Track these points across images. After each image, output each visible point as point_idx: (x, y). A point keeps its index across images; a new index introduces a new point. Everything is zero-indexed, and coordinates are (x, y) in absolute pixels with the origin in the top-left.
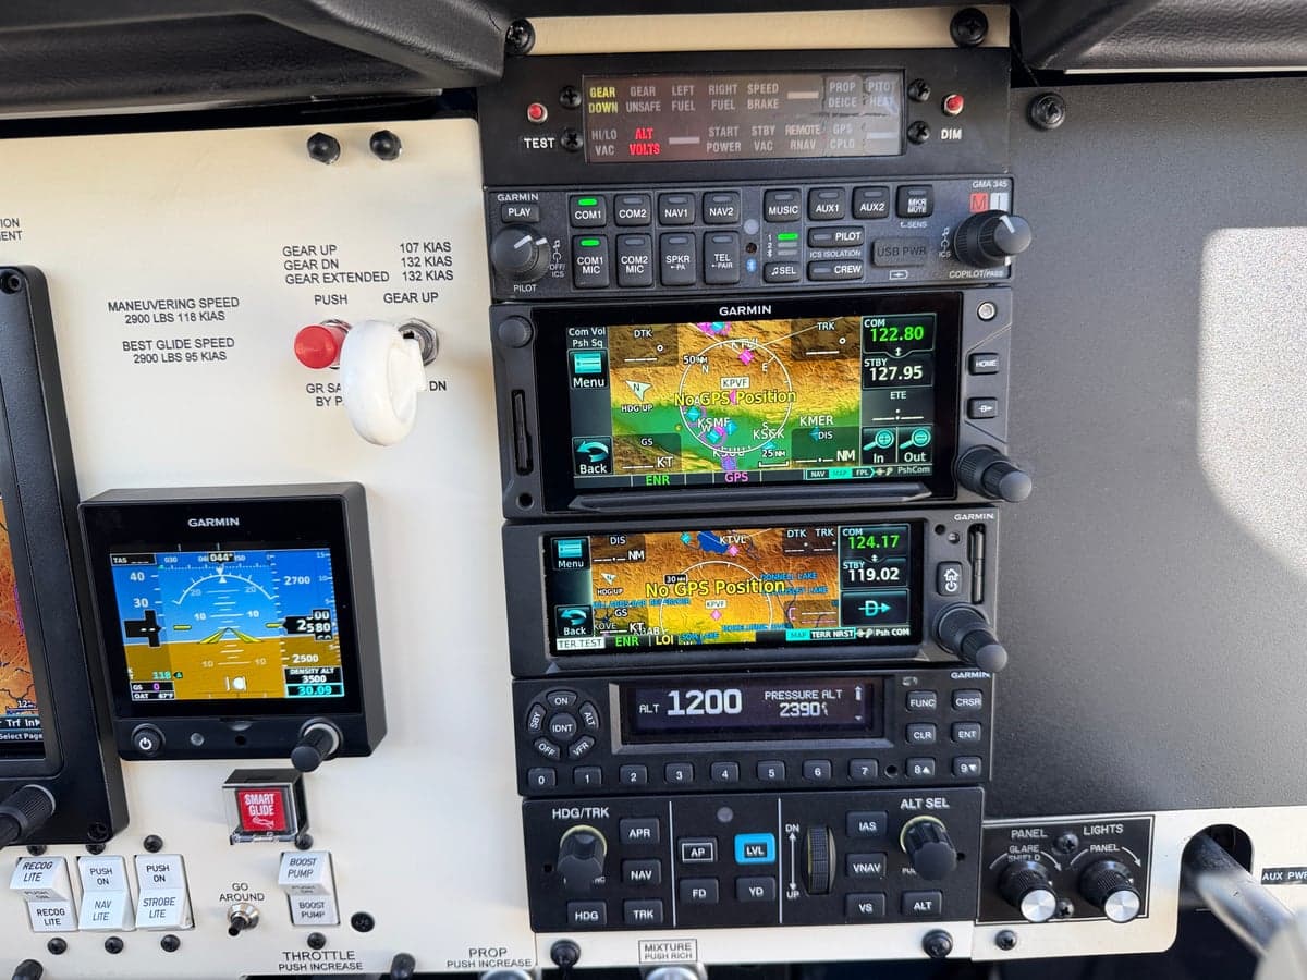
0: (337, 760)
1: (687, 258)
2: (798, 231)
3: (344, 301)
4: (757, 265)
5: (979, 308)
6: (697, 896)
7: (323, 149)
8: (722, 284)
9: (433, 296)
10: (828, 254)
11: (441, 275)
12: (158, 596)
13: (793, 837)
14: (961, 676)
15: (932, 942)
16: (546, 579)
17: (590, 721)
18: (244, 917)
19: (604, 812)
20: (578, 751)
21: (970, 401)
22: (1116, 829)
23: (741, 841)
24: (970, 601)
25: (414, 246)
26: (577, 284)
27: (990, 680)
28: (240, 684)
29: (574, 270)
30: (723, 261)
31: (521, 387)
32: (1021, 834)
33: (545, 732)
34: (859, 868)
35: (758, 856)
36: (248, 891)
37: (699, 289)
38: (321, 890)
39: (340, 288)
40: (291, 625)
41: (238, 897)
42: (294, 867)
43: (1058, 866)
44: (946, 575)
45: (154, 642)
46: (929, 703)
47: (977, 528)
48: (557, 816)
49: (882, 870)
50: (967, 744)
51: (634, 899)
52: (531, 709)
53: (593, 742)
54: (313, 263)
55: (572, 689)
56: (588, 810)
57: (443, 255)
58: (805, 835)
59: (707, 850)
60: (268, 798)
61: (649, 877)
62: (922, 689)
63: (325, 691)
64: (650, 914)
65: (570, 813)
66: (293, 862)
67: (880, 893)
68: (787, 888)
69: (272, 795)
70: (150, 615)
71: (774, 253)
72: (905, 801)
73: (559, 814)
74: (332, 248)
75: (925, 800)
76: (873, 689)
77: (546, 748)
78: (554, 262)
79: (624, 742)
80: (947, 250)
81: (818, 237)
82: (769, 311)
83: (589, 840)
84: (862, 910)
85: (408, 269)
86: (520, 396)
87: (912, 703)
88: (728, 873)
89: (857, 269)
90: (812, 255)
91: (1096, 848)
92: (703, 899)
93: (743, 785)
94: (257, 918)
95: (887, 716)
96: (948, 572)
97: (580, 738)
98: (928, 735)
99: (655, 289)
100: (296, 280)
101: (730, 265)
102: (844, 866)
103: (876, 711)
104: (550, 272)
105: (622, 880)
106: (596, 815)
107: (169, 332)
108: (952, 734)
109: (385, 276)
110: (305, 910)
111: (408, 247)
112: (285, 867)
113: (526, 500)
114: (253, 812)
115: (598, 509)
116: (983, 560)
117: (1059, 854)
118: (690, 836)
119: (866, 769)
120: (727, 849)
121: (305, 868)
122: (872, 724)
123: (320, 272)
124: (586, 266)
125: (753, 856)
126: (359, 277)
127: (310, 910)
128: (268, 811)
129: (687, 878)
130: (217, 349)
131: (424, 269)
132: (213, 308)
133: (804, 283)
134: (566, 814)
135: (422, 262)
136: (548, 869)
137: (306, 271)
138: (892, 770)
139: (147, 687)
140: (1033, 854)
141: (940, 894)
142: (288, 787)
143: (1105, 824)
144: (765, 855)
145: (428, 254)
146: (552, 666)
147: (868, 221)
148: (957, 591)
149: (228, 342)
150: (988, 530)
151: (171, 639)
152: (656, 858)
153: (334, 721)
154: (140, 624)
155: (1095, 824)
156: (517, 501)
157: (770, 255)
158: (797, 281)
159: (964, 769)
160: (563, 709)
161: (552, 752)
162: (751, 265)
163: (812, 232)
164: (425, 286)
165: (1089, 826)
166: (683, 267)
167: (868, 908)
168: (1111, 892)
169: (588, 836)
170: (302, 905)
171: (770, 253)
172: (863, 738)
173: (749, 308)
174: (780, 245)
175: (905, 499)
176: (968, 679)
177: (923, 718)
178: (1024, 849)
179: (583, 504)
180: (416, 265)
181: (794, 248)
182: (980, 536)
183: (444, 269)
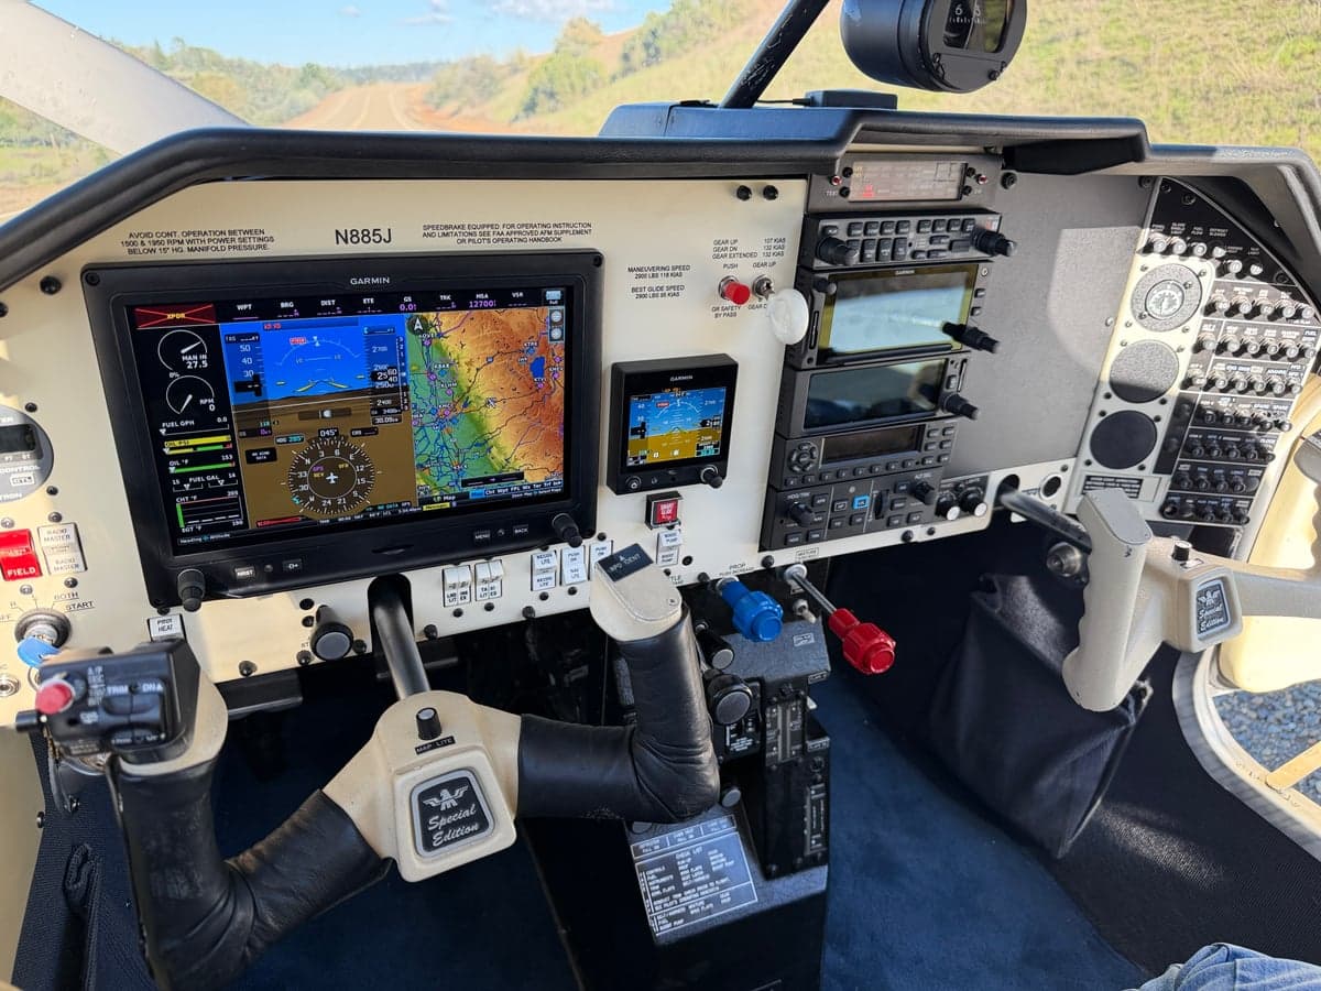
3: (736, 267)
6: (837, 525)
7: (744, 193)
9: (774, 263)
11: (779, 254)
12: (648, 414)
13: (875, 496)
14: (950, 422)
15: (906, 536)
19: (807, 494)
22: (977, 480)
24: (957, 391)
25: (770, 240)
28: (676, 453)
31: (818, 310)
32: (944, 486)
33: (797, 462)
34: (897, 505)
35: (862, 504)
37: (889, 263)
39: (734, 261)
40: (704, 424)
42: (667, 538)
43: (959, 497)
44: (952, 381)
45: (643, 437)
47: (965, 361)
49: (904, 506)
52: (793, 452)
54: (726, 249)
55: (809, 442)
56: (802, 494)
57: (782, 244)
60: (671, 506)
61: (821, 519)
62: (935, 429)
63: (712, 453)
64: (817, 536)
65: (795, 496)
68: (868, 518)
69: (673, 504)
70: (643, 424)
72: (916, 476)
73: (790, 497)
74: (735, 241)
75: (923, 475)
79: (823, 463)
82: (913, 273)
85: (766, 251)
86: (816, 314)
87: (930, 435)
88: (850, 514)
91: (969, 489)
95: (920, 442)
96: (953, 379)
98: (934, 447)
100: (717, 257)
102: (892, 505)
103: (914, 439)
106: (805, 496)
107: (654, 283)
108: (941, 446)
109: (755, 255)
111: (768, 241)
113: (810, 360)
114: (663, 513)
116: (964, 374)
117: (958, 492)
120: (851, 504)
122: (913, 444)
123: (729, 253)
125: (860, 506)
126: (745, 255)
128: (670, 511)
130: (675, 291)
131: (772, 251)
132: (677, 271)
135: (772, 248)
136: (782, 522)
137: (722, 252)
138: (918, 464)
139: (635, 458)
140: (950, 493)
142: (679, 500)
143: (974, 479)
145: (775, 244)
148: (954, 387)
149: (682, 288)
151: (650, 434)
153: (715, 465)
154: (638, 429)
155: (970, 479)
156: (806, 361)
159: (942, 460)
160: (805, 451)
161: (799, 470)
164: (771, 259)
165: (968, 480)
168: (976, 508)
172: (910, 451)
173: (906, 271)
176: (952, 423)
177: (933, 441)
178: (944, 492)
180: (770, 249)
181: (924, 245)
183: (781, 251)
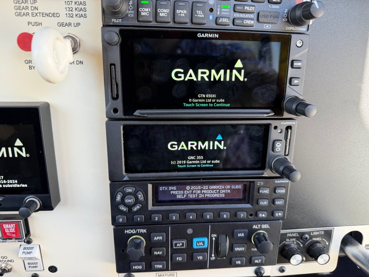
0: (40, 212)
1: (185, 12)
2: (230, 5)
3: (40, 25)
4: (213, 17)
5: (296, 42)
6: (178, 260)
8: (199, 24)
10: (242, 15)
11: (82, 16)
13: (214, 239)
14: (279, 182)
15: (257, 271)
16: (124, 143)
17: (140, 198)
18: (6, 269)
19: (144, 231)
20: (135, 209)
21: (291, 79)
22: (321, 233)
23: (195, 240)
24: (284, 154)
25: (71, 3)
26: (139, 19)
27: (288, 183)
29: (138, 13)
30: (200, 14)
31: (114, 63)
32: (290, 235)
33: (123, 202)
34: (237, 249)
35: (201, 245)
36: (7, 259)
37: (189, 25)
38: (36, 259)
39: (39, 19)
41: (3, 261)
42: (25, 251)
43: (301, 245)
44: (276, 145)
46: (266, 191)
47: (289, 128)
48: (127, 233)
49: (245, 250)
50: (279, 206)
51: (156, 261)
52: (117, 193)
53: (141, 206)
54: (27, 8)
55: (133, 186)
56: (139, 230)
57: (83, 7)
58: (219, 237)
59: (183, 244)
60: (13, 226)
61: (161, 253)
62: (265, 187)
64: (161, 266)
65: (132, 231)
66: (25, 248)
67: (243, 257)
68: (211, 256)
69: (14, 225)
71: (220, 13)
72: (254, 225)
74: (35, 1)
75: (261, 225)
76: (246, 187)
77: (123, 208)
78: (129, 10)
79: (153, 205)
80: (286, 18)
81: (238, 8)
82: (218, 37)
83: (139, 241)
84: (237, 263)
85: (68, 12)
86: (113, 66)
87: (260, 191)
88: (190, 252)
89: (252, 22)
90: (235, 15)
91: (315, 239)
92: (180, 261)
93: (197, 221)
94: (11, 269)
95: (250, 196)
96: (277, 144)
97: (136, 204)
98: (265, 203)
99: (171, 24)
100: (19, 15)
101: (203, 16)
102: (231, 248)
103: (247, 194)
104: (127, 14)
105: (151, 255)
106: (142, 232)
108: (273, 202)
109: (58, 15)
110: (30, 265)
111: (68, 3)
112: (22, 250)
113: (115, 111)
114: (7, 231)
115: (146, 115)
116: (290, 139)
117: (302, 241)
118: (176, 239)
119: (242, 215)
120: (190, 243)
121: (29, 251)
122: (245, 198)
123: (30, 12)
124: (143, 12)
125: (200, 246)
126: (47, 15)
127: (32, 265)
128: (13, 230)
129: (175, 254)
131: (75, 12)
133: (231, 27)
134: (130, 232)
135: (74, 10)
136: (123, 251)
137: (24, 11)
138: (251, 215)
140: (294, 241)
141: (264, 257)
142: (21, 222)
143: (318, 231)
144: (204, 245)
145: (76, 6)
146: (125, 177)
147: (257, 3)
148: (280, 151)
150: (293, 129)
152: (164, 247)
153: (38, 197)
155: (315, 231)
156: (112, 111)
157: (218, 14)
158: (229, 25)
159: (277, 215)
160: (130, 194)
161: (125, 210)
162: (211, 17)
163: (236, 6)
164: (75, 20)
165: (313, 232)
166: (183, 15)
167: (239, 262)
168: (320, 255)
169: (139, 240)
170: (29, 264)
171: (218, 13)
172: (242, 204)
173: (209, 34)
174: (223, 10)
175: (266, 115)
176: (281, 183)
177: (264, 197)
178: (291, 240)
179: (140, 113)
180: (71, 11)
181: (227, 12)
182: (290, 131)
183: (83, 13)
